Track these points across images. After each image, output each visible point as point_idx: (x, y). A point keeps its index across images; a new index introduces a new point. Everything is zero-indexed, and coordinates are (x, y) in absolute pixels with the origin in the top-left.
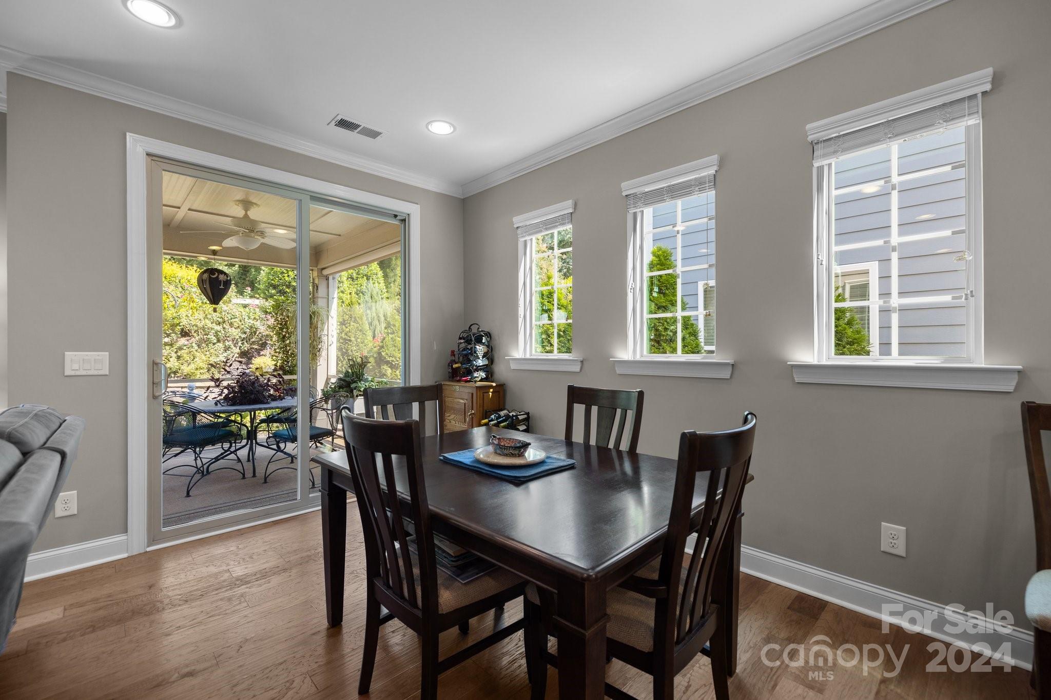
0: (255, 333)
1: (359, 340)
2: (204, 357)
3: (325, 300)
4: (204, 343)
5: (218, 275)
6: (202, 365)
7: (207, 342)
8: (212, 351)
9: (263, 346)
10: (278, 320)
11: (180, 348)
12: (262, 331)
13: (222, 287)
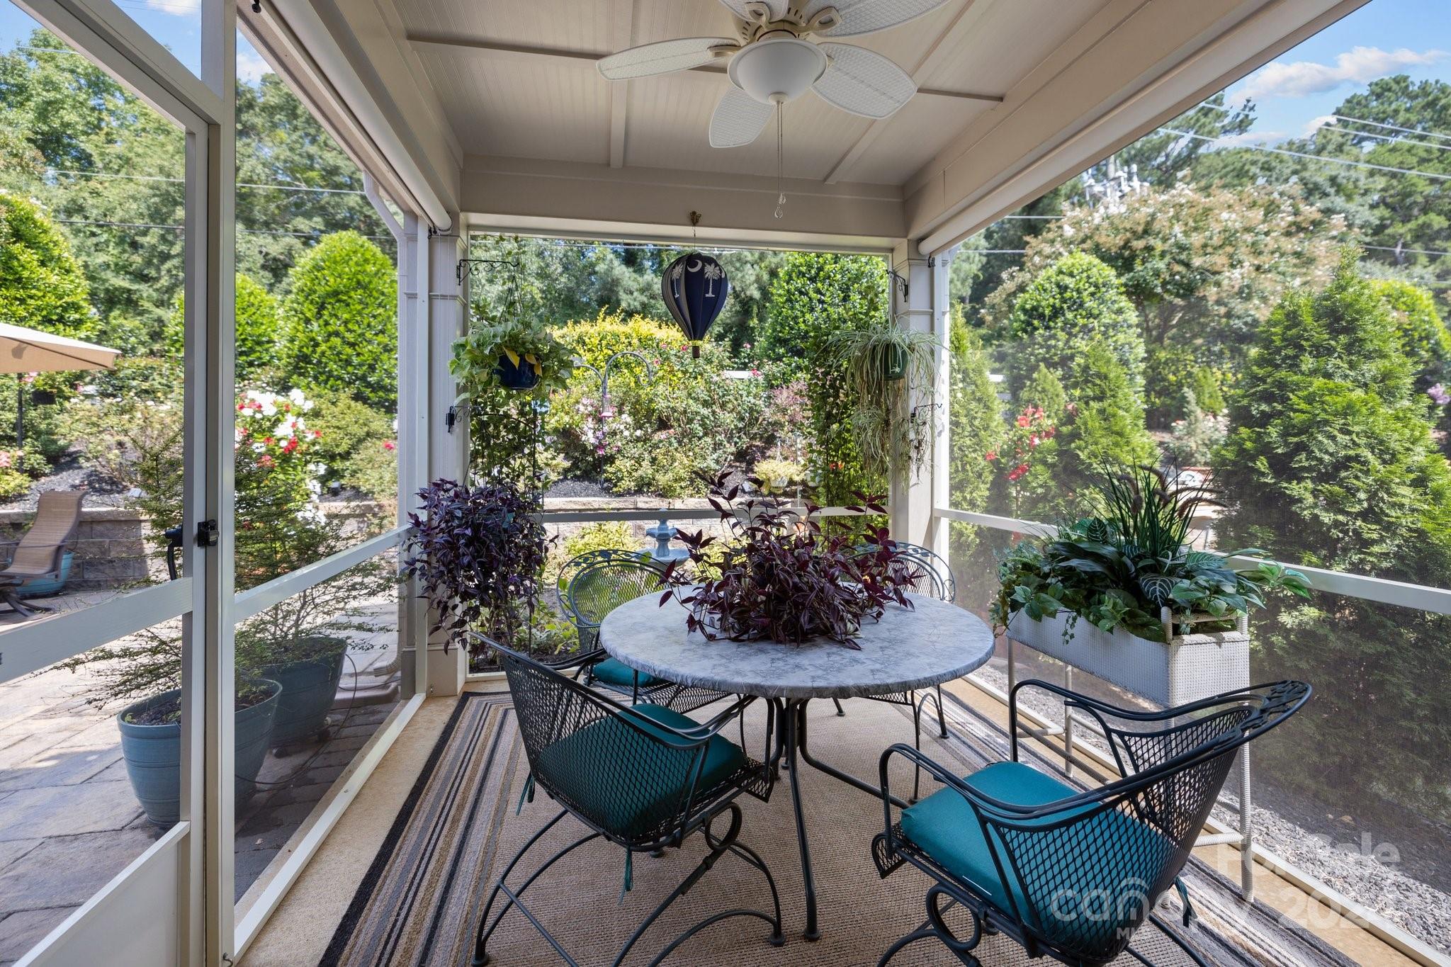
0: (757, 419)
1: (976, 423)
2: (686, 461)
3: (925, 320)
4: (686, 437)
5: (703, 266)
6: (682, 472)
7: (691, 435)
8: (697, 450)
9: (770, 441)
10: (817, 377)
11: (656, 446)
12: (768, 415)
13: (710, 295)
